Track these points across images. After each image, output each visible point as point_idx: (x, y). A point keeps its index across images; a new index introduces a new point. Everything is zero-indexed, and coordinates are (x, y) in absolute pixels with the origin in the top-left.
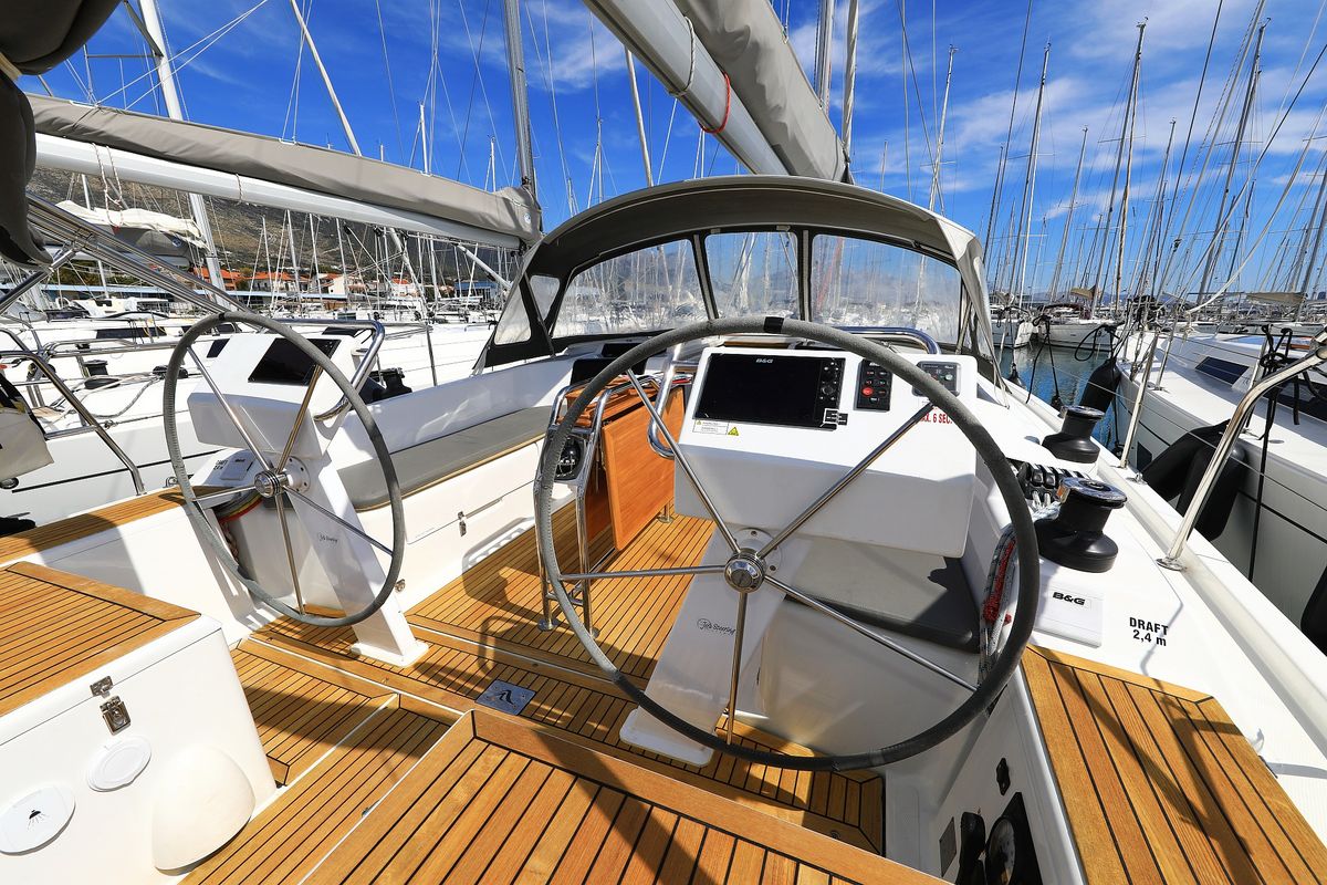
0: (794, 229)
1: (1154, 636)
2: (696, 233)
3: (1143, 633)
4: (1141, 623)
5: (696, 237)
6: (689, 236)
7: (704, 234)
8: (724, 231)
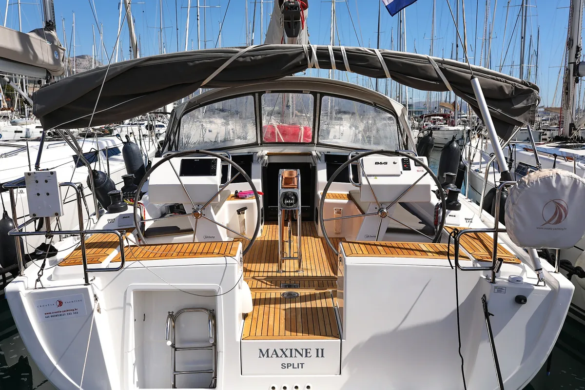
0: (311, 93)
1: (470, 221)
2: (257, 92)
3: (468, 221)
4: (467, 219)
5: (257, 95)
6: (253, 94)
7: (261, 94)
8: (273, 92)
